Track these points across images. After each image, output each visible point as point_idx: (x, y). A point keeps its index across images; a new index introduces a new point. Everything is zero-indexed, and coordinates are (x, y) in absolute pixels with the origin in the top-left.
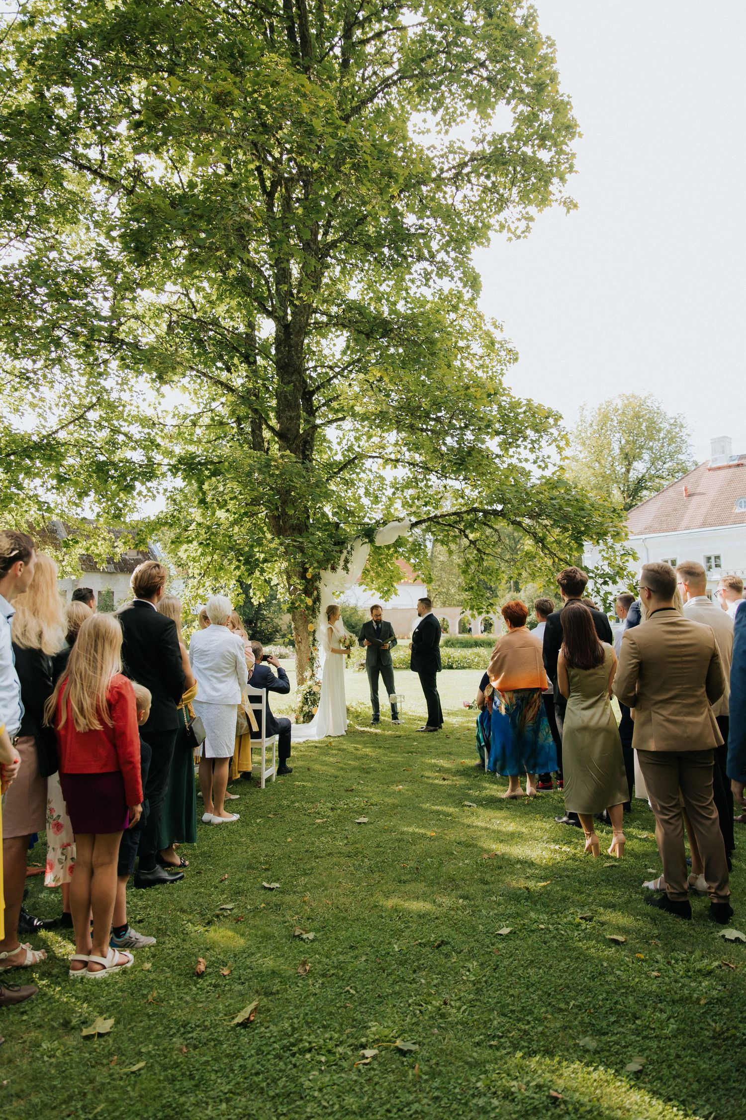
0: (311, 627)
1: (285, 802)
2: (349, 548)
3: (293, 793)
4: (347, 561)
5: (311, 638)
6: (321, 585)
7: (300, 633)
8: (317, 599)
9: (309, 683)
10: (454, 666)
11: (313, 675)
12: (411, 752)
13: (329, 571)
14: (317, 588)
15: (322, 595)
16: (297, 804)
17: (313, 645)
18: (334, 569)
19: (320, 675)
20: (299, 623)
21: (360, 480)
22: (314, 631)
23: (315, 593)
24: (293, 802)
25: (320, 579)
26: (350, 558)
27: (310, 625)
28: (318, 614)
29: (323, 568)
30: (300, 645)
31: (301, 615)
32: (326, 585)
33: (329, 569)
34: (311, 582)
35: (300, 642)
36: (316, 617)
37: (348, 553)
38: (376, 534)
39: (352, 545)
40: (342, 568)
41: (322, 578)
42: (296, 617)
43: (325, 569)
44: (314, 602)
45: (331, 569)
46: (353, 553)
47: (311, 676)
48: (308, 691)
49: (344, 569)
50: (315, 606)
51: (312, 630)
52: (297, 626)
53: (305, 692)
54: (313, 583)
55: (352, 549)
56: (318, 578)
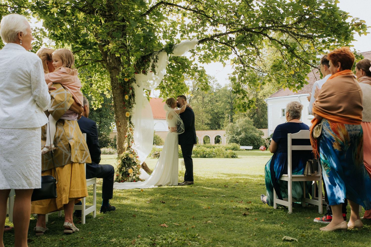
1: (103, 238)
2: (155, 57)
3: (111, 229)
4: (153, 67)
5: (128, 123)
6: (135, 85)
7: (120, 120)
8: (133, 96)
9: (127, 152)
10: (207, 156)
12: (205, 196)
13: (142, 75)
14: (132, 88)
15: (135, 92)
16: (114, 240)
17: (130, 127)
18: (145, 73)
19: (133, 147)
21: (160, 26)
22: (130, 117)
23: (131, 91)
24: (110, 238)
26: (155, 64)
27: (127, 113)
28: (134, 105)
29: (137, 72)
30: (120, 128)
31: (121, 108)
32: (139, 86)
33: (142, 73)
34: (127, 84)
35: (120, 126)
36: (131, 108)
37: (154, 61)
38: (174, 48)
39: (157, 56)
40: (151, 72)
41: (136, 80)
42: (117, 109)
43: (138, 73)
44: (130, 98)
45: (143, 73)
46: (158, 61)
47: (128, 147)
48: (126, 157)
49: (152, 72)
50: (131, 100)
51: (128, 116)
52: (118, 115)
53: (123, 158)
54: (129, 85)
55: (156, 58)
56: (134, 80)
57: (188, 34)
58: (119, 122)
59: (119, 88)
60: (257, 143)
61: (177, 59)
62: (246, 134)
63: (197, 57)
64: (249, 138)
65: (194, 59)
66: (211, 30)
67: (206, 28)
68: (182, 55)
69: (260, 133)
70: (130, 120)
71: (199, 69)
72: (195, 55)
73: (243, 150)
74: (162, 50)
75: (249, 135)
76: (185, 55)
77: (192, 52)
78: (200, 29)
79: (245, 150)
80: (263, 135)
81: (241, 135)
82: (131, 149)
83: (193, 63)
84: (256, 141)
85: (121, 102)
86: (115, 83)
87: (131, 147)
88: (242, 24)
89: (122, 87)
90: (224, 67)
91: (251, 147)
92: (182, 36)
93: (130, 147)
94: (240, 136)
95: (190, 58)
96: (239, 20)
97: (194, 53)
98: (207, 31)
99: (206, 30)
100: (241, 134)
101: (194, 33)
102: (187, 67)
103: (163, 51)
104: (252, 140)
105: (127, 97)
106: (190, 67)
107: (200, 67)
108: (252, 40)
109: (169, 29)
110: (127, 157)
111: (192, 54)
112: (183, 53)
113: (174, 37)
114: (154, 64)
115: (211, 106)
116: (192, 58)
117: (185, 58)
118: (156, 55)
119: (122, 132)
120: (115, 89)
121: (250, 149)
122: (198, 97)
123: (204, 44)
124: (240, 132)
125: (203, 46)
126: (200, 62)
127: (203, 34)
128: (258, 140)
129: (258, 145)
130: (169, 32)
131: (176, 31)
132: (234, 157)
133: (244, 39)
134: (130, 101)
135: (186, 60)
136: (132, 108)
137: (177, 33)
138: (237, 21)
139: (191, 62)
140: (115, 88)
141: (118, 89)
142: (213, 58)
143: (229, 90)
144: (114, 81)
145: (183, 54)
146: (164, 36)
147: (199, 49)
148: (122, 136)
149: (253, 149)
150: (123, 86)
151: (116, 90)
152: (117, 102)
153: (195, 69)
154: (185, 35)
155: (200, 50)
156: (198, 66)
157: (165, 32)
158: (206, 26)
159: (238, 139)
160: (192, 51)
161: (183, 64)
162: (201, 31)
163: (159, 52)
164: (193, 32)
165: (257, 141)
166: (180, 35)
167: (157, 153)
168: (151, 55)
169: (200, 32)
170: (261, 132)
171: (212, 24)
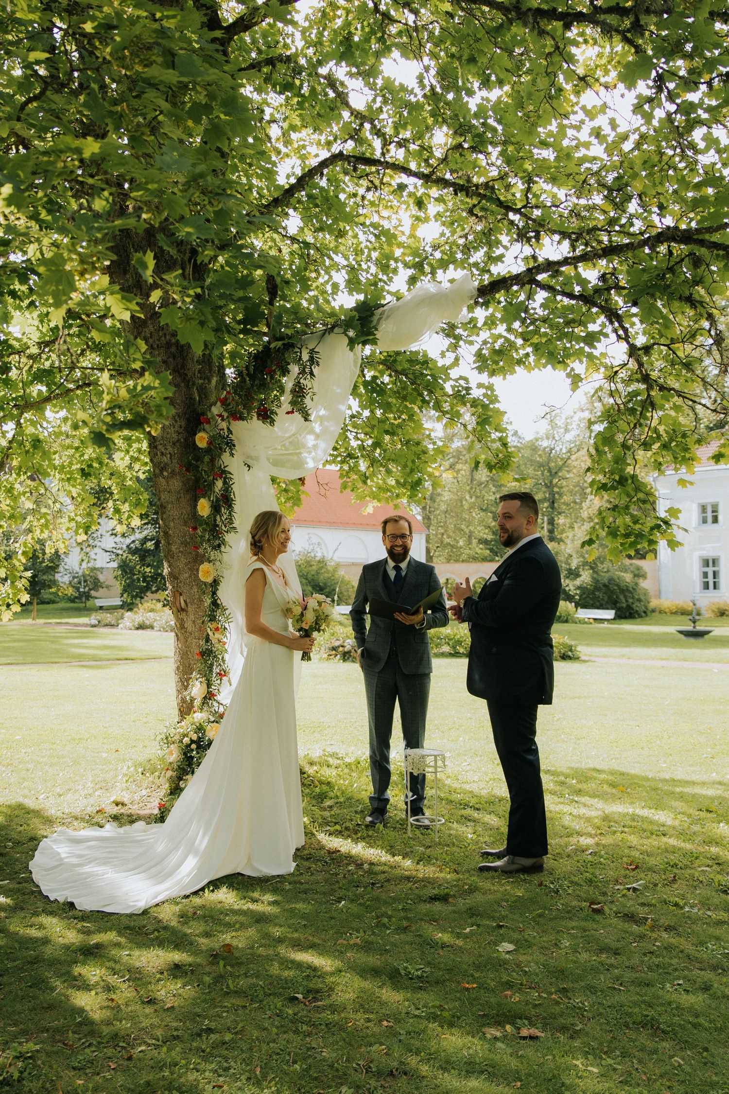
0: (205, 573)
2: (305, 357)
4: (299, 392)
5: (208, 601)
6: (232, 463)
7: (185, 589)
8: (225, 501)
9: (199, 716)
11: (209, 696)
13: (255, 423)
14: (224, 474)
15: (235, 487)
17: (213, 619)
18: (266, 416)
19: (225, 695)
20: (181, 563)
22: (216, 583)
23: (219, 484)
25: (231, 445)
26: (307, 383)
27: (204, 567)
28: (228, 538)
29: (237, 416)
30: (183, 615)
31: (185, 544)
32: (249, 466)
33: (255, 418)
34: (207, 459)
35: (183, 610)
36: (219, 546)
37: (303, 372)
38: (379, 319)
39: (312, 352)
40: (288, 413)
41: (236, 442)
42: (173, 548)
43: (241, 418)
44: (216, 508)
45: (259, 415)
46: (316, 370)
47: (205, 698)
48: (195, 737)
49: (292, 412)
50: (218, 518)
51: (210, 580)
52: (176, 571)
53: (186, 740)
54: (212, 460)
55: (312, 360)
56: (227, 444)
57: (433, 273)
58: (181, 594)
59: (177, 470)
60: (627, 601)
61: (395, 361)
62: (595, 576)
63: (467, 352)
64: (605, 585)
65: (457, 359)
66: (516, 258)
67: (498, 252)
68: (414, 347)
69: (637, 572)
70: (214, 593)
71: (476, 393)
72: (461, 343)
73: (586, 623)
74: (333, 327)
75: (604, 578)
76: (424, 347)
77: (448, 336)
78: (478, 256)
79: (591, 621)
80: (644, 576)
81: (582, 578)
82: (215, 704)
83: (454, 373)
84: (621, 597)
85: (185, 523)
86: (162, 454)
87: (218, 698)
88: (632, 230)
89: (188, 470)
90: (574, 390)
91: (610, 614)
92: (412, 280)
93: (214, 695)
94: (578, 582)
95: (443, 355)
96: (619, 219)
97: (454, 339)
98: (503, 262)
99: (500, 258)
100: (581, 576)
101: (455, 269)
102: (433, 387)
103: (336, 330)
104: (612, 592)
105: (204, 508)
106: (442, 389)
107: (480, 386)
108: (697, 282)
109: (369, 259)
110: (199, 738)
111: (447, 342)
112: (416, 336)
113: (387, 287)
114: (302, 381)
115: (494, 493)
116: (447, 354)
117: (425, 355)
118: (311, 347)
119: (190, 629)
120: (165, 474)
121: (605, 620)
122: (459, 466)
123: (491, 310)
124: (578, 568)
125: (486, 317)
126: (480, 369)
127: (489, 271)
128: (630, 592)
129: (628, 606)
130: (369, 267)
131: (392, 262)
132: (570, 658)
133: (664, 275)
134: (215, 520)
135: (426, 362)
136: (223, 548)
137: (395, 271)
138: (612, 222)
139: (445, 369)
140: (162, 469)
141: (173, 473)
142: (521, 358)
143: (545, 448)
144: (160, 447)
145: (416, 341)
146: (349, 282)
147: (475, 326)
148: (193, 646)
149: (614, 619)
150: (190, 464)
151: (167, 479)
152: (172, 524)
153: (461, 396)
154: (422, 278)
155: (475, 330)
156: (473, 384)
157: (353, 271)
158: (498, 242)
159: (572, 588)
160: (450, 331)
161: (416, 378)
162: (479, 261)
163: (324, 334)
164: (451, 267)
165: (625, 597)
166: (406, 278)
167: (337, 644)
168: (289, 346)
169: (476, 265)
170: (639, 568)
171: (522, 236)
